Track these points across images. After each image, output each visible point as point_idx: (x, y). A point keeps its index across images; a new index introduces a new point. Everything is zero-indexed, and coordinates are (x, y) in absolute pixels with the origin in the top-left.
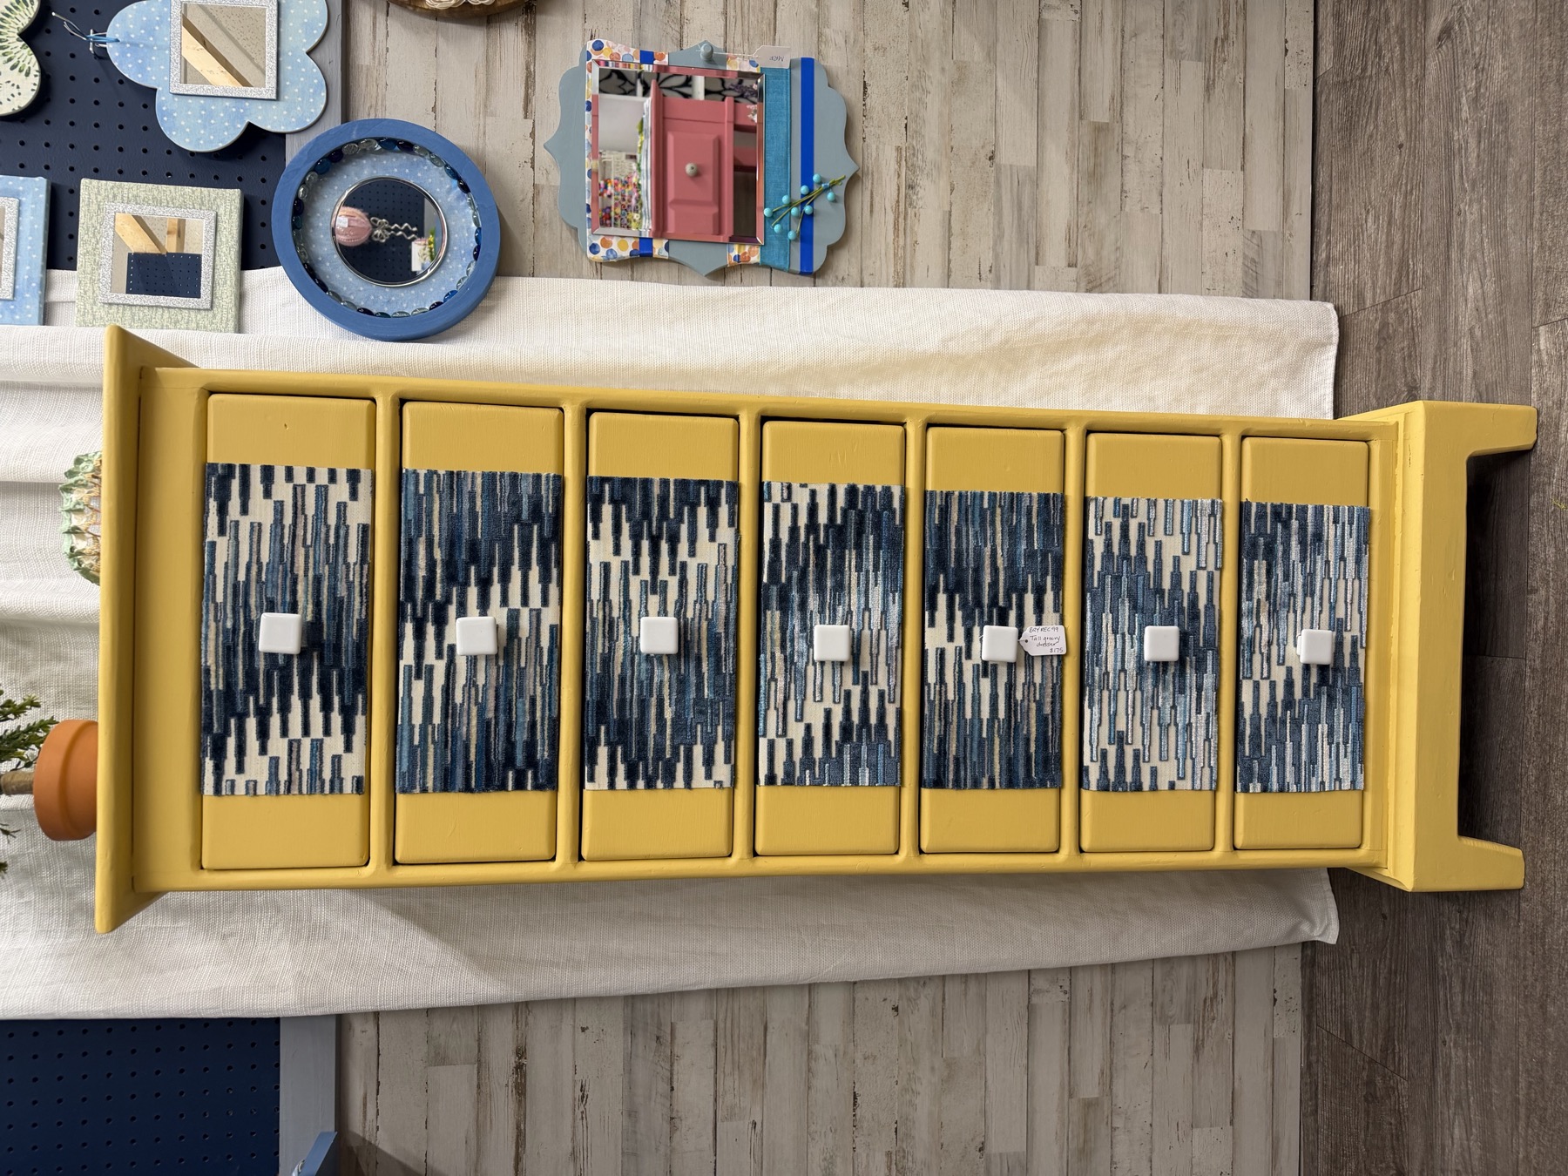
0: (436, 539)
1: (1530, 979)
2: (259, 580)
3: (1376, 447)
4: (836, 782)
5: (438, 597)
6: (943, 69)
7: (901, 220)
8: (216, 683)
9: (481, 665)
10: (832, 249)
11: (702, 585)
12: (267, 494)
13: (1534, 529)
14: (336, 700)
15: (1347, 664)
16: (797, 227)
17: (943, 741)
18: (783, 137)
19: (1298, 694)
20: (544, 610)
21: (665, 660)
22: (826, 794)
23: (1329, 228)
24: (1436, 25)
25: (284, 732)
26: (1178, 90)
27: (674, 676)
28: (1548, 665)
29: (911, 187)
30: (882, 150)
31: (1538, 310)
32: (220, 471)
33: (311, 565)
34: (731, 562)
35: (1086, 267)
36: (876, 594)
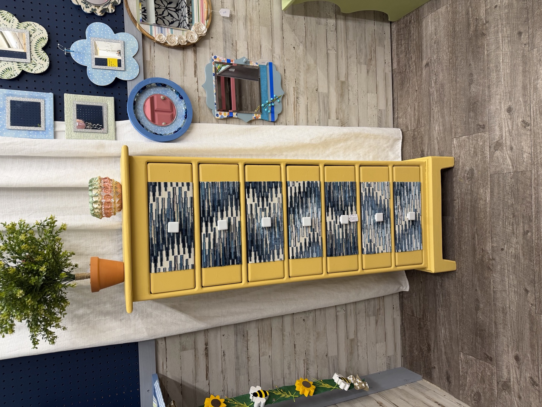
0: (210, 200)
1: (459, 291)
2: (165, 213)
3: (421, 167)
4: (308, 257)
5: (211, 215)
6: (304, 66)
7: (295, 107)
8: (154, 242)
9: (222, 232)
10: (279, 115)
11: (274, 209)
12: (166, 190)
13: (455, 186)
14: (186, 244)
15: (418, 220)
16: (270, 109)
17: (332, 245)
18: (265, 84)
19: (408, 228)
20: (237, 217)
21: (267, 228)
22: (306, 260)
23: (397, 109)
24: (424, 62)
25: (173, 254)
26: (361, 72)
27: (269, 232)
28: (459, 218)
29: (297, 98)
30: (290, 88)
31: (453, 135)
32: (153, 184)
33: (178, 208)
34: (281, 202)
35: (341, 119)
36: (315, 209)
